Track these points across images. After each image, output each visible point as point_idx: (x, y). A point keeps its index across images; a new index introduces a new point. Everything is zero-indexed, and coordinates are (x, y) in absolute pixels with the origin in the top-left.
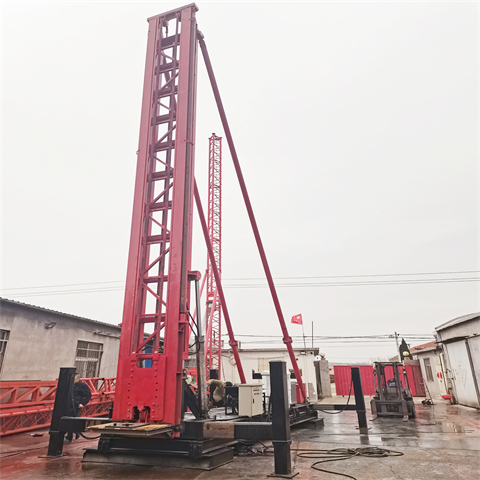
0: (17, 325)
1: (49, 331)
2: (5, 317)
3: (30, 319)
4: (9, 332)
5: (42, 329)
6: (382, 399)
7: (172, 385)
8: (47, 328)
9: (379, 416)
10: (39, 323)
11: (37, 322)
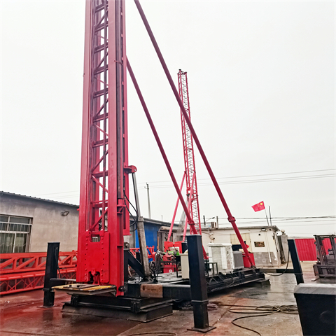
0: (37, 213)
1: (65, 217)
2: (27, 209)
3: (48, 209)
4: (32, 218)
5: (59, 216)
6: (323, 264)
7: (114, 255)
8: (63, 215)
9: (321, 277)
10: (56, 211)
11: (54, 211)
